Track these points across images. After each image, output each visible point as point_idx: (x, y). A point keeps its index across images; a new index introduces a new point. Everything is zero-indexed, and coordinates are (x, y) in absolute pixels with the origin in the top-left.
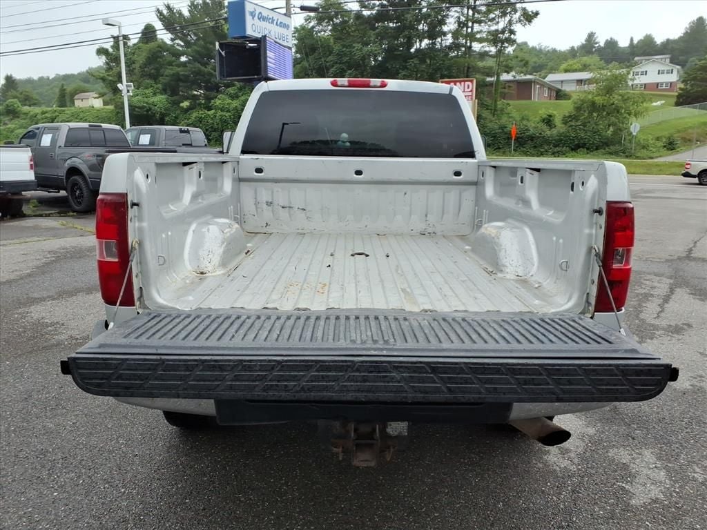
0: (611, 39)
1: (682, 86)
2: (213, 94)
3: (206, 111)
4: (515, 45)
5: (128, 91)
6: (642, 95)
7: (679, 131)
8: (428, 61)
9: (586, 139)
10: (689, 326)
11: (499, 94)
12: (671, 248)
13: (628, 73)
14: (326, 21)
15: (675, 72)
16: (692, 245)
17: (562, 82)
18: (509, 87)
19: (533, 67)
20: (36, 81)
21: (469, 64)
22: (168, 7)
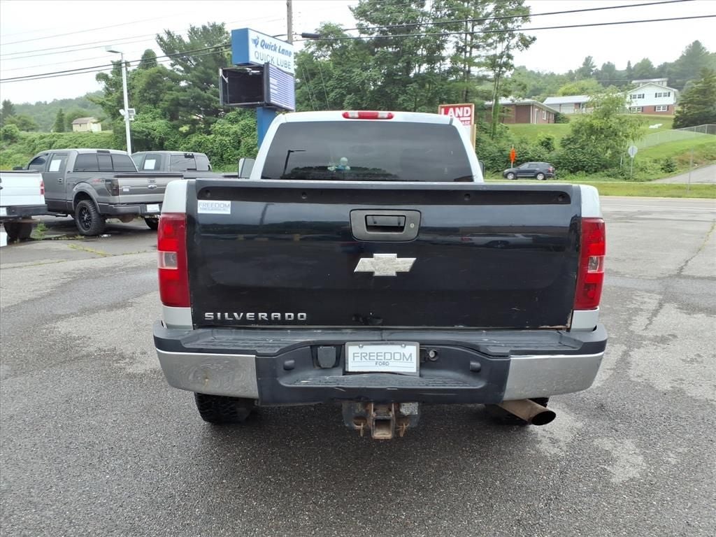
0: (609, 63)
1: (679, 109)
2: (212, 118)
3: (206, 136)
4: (513, 70)
5: (130, 117)
6: (639, 118)
7: (676, 154)
8: (427, 86)
9: (585, 161)
10: (675, 336)
11: (498, 118)
12: (664, 267)
13: (626, 97)
14: (326, 46)
15: (672, 95)
16: (683, 264)
17: (560, 105)
18: (508, 110)
19: (532, 91)
20: (33, 106)
21: (467, 88)
22: (169, 33)
